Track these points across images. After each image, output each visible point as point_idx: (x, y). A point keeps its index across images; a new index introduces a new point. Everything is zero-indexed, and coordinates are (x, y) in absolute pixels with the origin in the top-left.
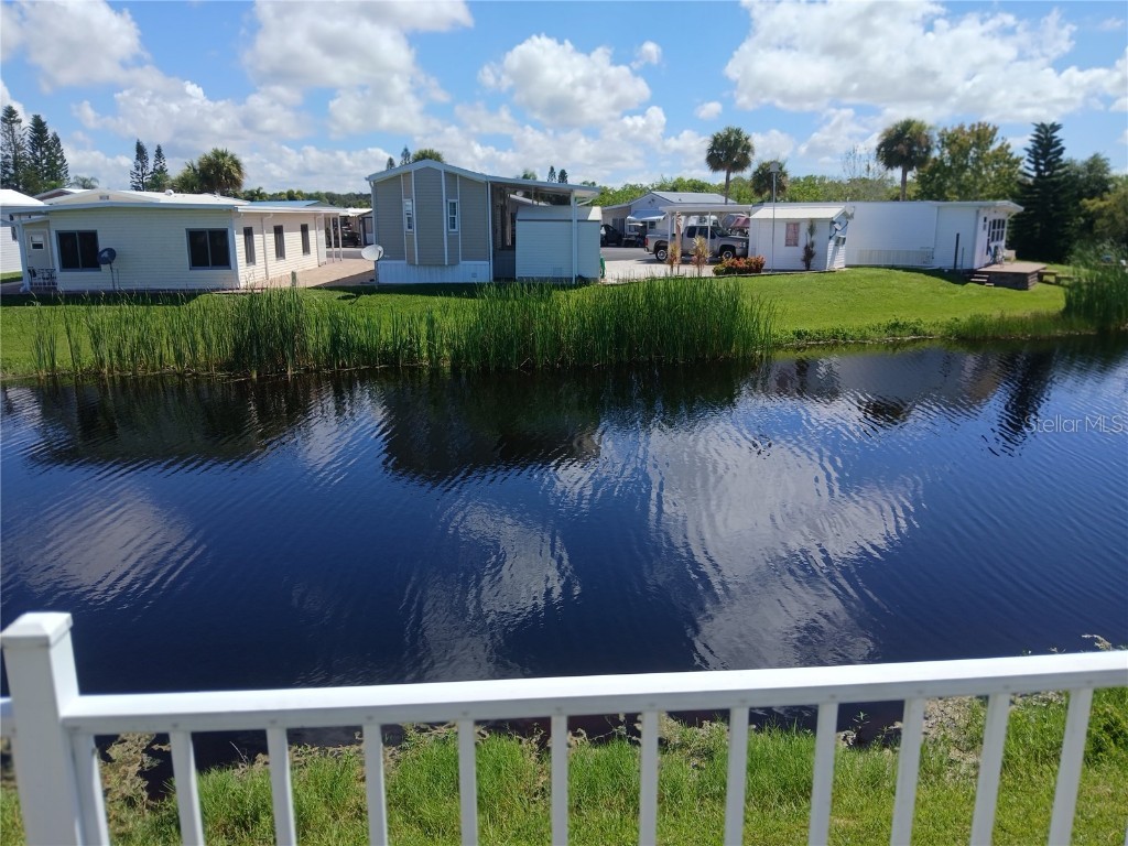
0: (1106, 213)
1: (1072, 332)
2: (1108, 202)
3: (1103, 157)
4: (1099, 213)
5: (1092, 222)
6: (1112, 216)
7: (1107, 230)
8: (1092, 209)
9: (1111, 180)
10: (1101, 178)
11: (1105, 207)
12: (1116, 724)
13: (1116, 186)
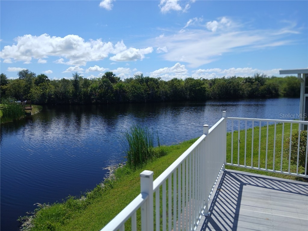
0: (8, 89)
1: (6, 122)
2: (8, 86)
3: (4, 74)
4: (6, 89)
5: (5, 92)
6: (10, 90)
7: (9, 94)
8: (4, 88)
9: (8, 80)
10: (5, 80)
11: (7, 88)
12: (50, 225)
13: (9, 82)
